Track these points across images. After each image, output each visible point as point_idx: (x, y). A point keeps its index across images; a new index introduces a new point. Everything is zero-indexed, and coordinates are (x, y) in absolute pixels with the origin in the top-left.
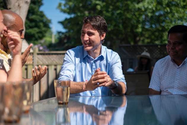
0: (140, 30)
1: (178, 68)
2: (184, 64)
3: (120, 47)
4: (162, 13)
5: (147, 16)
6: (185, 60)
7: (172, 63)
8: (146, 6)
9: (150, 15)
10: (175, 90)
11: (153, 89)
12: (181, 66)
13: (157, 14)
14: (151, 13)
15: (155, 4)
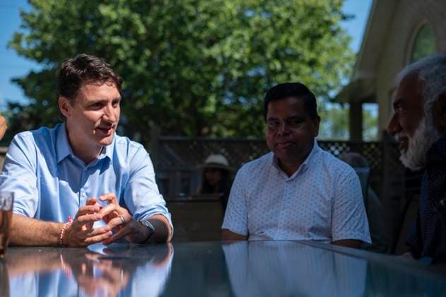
0: (211, 109)
1: (287, 182)
2: (301, 172)
3: (161, 142)
4: (262, 71)
5: (228, 76)
6: (305, 163)
7: (275, 169)
8: (227, 54)
9: (235, 74)
10: (279, 230)
11: (231, 230)
12: (296, 177)
13: (251, 73)
14: (239, 69)
15: (248, 50)
